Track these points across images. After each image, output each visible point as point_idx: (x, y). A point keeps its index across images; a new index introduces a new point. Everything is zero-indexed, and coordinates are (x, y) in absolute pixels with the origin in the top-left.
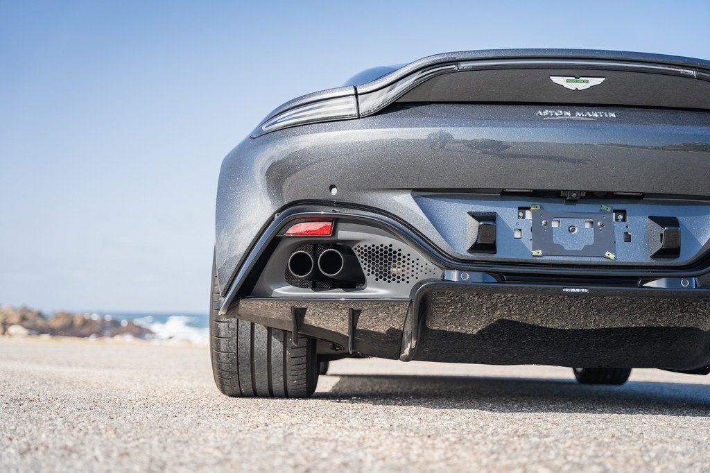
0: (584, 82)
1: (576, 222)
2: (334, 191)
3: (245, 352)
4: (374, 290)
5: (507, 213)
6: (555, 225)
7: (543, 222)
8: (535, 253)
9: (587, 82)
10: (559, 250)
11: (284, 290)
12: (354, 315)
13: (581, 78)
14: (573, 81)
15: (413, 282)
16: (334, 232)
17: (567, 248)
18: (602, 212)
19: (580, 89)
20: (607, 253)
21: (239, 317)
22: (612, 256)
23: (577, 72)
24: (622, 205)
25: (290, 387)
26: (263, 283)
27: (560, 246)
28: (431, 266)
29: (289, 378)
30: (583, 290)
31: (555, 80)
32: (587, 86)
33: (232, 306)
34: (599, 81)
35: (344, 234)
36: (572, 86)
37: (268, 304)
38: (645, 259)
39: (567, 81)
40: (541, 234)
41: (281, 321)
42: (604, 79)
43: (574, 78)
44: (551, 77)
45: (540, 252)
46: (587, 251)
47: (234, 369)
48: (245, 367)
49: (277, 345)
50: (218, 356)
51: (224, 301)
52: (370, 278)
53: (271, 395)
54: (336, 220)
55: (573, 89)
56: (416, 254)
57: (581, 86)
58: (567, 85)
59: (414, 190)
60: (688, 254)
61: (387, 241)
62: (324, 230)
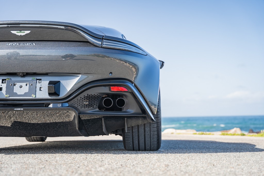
0: (23, 32)
1: (23, 84)
6: (16, 85)
7: (10, 84)
8: (6, 96)
9: (24, 32)
10: (16, 94)
13: (22, 31)
14: (19, 32)
17: (18, 94)
18: (32, 80)
19: (22, 35)
20: (33, 95)
23: (20, 29)
24: (40, 77)
30: (22, 109)
31: (13, 32)
32: (24, 34)
34: (28, 32)
38: (47, 96)
39: (17, 32)
40: (10, 90)
42: (30, 31)
43: (19, 31)
44: (11, 31)
45: (8, 95)
46: (26, 94)
55: (20, 35)
58: (17, 34)
60: (63, 94)
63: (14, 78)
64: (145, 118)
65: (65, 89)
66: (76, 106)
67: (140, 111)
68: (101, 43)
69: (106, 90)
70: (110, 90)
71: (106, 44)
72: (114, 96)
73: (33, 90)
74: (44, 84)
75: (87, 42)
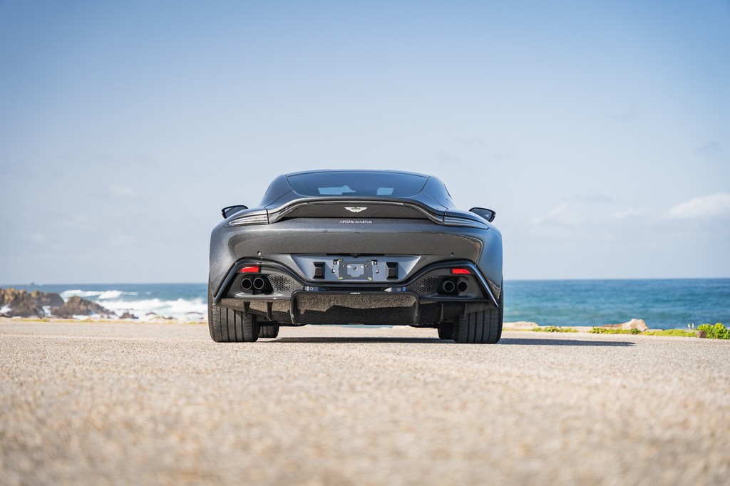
0: (359, 209)
1: (357, 265)
2: (260, 254)
3: (224, 322)
4: (276, 295)
5: (329, 262)
6: (349, 267)
7: (344, 266)
8: (340, 278)
10: (350, 277)
11: (239, 295)
12: (270, 305)
13: (357, 208)
15: (292, 291)
16: (260, 271)
17: (353, 276)
18: (368, 261)
20: (369, 278)
21: (221, 306)
22: (371, 279)
23: (356, 205)
24: (376, 258)
26: (231, 291)
28: (299, 284)
29: (245, 332)
30: (358, 293)
31: (347, 208)
32: (360, 211)
33: (218, 302)
34: (365, 208)
35: (263, 272)
36: (354, 211)
37: (234, 300)
38: (385, 280)
39: (352, 209)
40: (343, 271)
41: (239, 307)
42: (367, 208)
43: (354, 208)
44: (345, 207)
45: (342, 278)
46: (361, 277)
47: (220, 329)
48: (224, 328)
49: (238, 318)
50: (212, 324)
51: (215, 299)
52: (275, 289)
53: (237, 341)
54: (260, 267)
56: (293, 279)
57: (358, 211)
58: (352, 211)
59: (291, 254)
60: (402, 278)
61: (281, 274)
62: (256, 270)
63: (346, 259)
64: (487, 303)
65: (404, 272)
66: (416, 290)
67: (481, 296)
68: (442, 220)
69: (446, 273)
70: (451, 272)
71: (448, 221)
72: (456, 278)
73: (368, 272)
74: (382, 266)
75: (426, 219)
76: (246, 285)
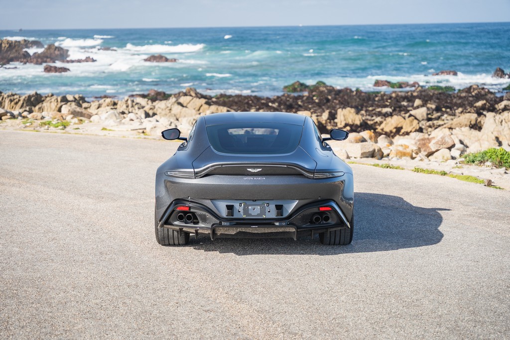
1: (256, 207)
2: (189, 198)
3: (166, 235)
4: (201, 225)
5: (236, 205)
6: (250, 208)
7: (247, 207)
10: (251, 215)
11: (177, 223)
12: (197, 230)
15: (212, 224)
16: (190, 209)
17: (252, 215)
18: (263, 204)
20: (263, 215)
21: (164, 228)
22: (265, 217)
23: (254, 168)
24: (268, 202)
25: (180, 243)
26: (171, 220)
27: (251, 214)
28: (216, 220)
29: (180, 241)
30: (256, 227)
31: (248, 169)
33: (162, 226)
34: (260, 169)
35: (192, 210)
36: (253, 171)
37: (173, 226)
38: (274, 216)
40: (246, 211)
41: (176, 230)
42: (262, 169)
45: (245, 216)
46: (258, 215)
47: (163, 239)
48: (166, 239)
49: (176, 233)
50: (158, 236)
51: (159, 224)
52: (200, 221)
53: (174, 245)
56: (212, 217)
57: (256, 171)
59: (211, 199)
60: (285, 215)
61: (204, 213)
62: (186, 209)
63: (248, 202)
64: (343, 226)
65: (287, 211)
66: (295, 223)
67: (339, 222)
68: (312, 176)
69: (315, 210)
70: (319, 210)
71: (317, 175)
72: (321, 213)
73: (263, 211)
74: (272, 207)
75: (301, 175)
76: (180, 218)
